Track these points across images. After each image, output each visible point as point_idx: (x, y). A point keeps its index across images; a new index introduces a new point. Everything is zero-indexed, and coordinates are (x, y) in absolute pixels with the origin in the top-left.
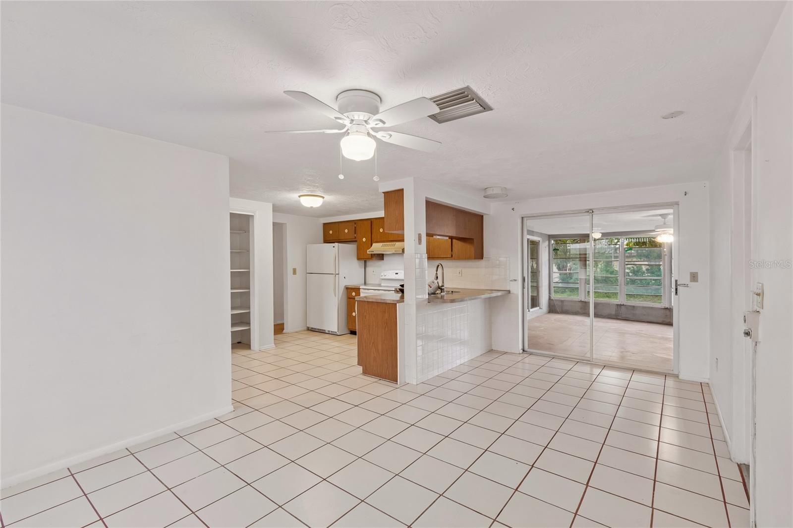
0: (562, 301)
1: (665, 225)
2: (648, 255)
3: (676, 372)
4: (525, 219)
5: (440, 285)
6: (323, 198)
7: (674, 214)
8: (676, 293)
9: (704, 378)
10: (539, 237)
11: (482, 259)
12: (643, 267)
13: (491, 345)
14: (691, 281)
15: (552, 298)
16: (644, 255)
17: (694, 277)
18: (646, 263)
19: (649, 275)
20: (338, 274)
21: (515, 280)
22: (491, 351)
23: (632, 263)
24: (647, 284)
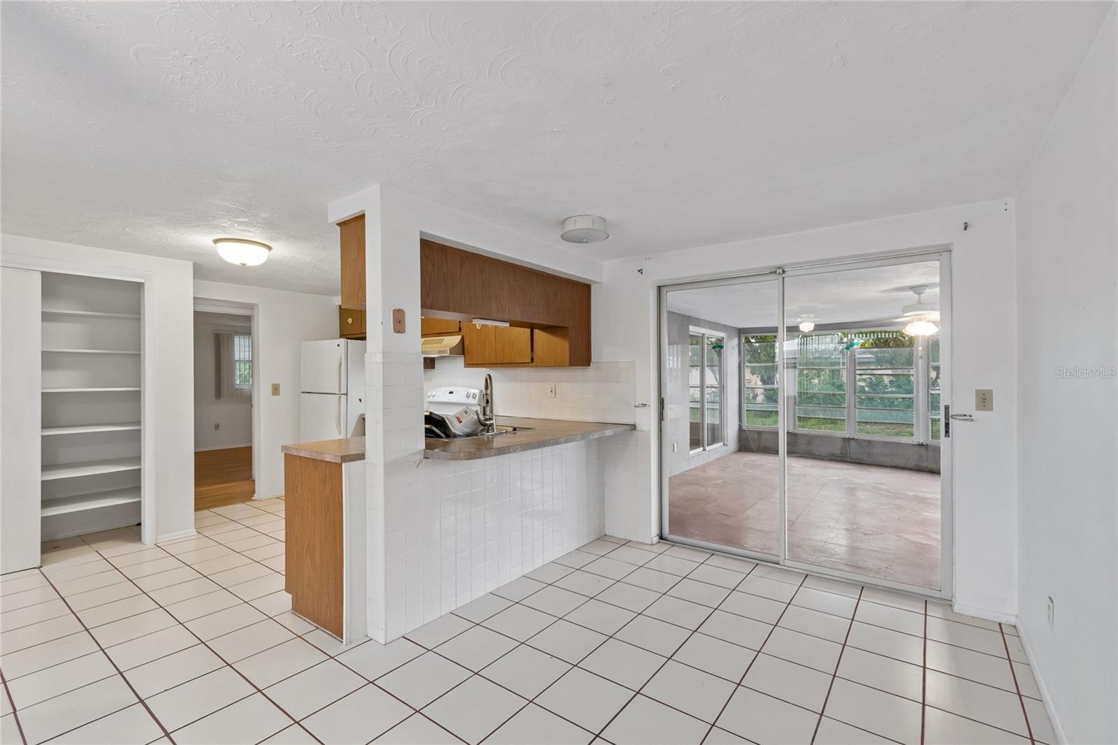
0: (759, 433)
1: (920, 306)
2: (892, 359)
3: (945, 595)
4: (664, 290)
5: (482, 418)
6: (270, 248)
7: (941, 285)
8: (947, 432)
9: (1007, 614)
10: (721, 331)
11: (589, 365)
12: (885, 377)
13: (603, 526)
14: (978, 408)
15: (744, 428)
16: (887, 361)
17: (984, 400)
18: (890, 372)
19: (894, 389)
20: (346, 394)
21: (644, 405)
22: (602, 538)
23: (869, 372)
24: (890, 405)
